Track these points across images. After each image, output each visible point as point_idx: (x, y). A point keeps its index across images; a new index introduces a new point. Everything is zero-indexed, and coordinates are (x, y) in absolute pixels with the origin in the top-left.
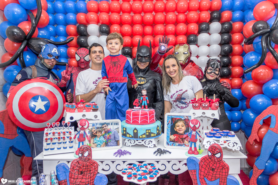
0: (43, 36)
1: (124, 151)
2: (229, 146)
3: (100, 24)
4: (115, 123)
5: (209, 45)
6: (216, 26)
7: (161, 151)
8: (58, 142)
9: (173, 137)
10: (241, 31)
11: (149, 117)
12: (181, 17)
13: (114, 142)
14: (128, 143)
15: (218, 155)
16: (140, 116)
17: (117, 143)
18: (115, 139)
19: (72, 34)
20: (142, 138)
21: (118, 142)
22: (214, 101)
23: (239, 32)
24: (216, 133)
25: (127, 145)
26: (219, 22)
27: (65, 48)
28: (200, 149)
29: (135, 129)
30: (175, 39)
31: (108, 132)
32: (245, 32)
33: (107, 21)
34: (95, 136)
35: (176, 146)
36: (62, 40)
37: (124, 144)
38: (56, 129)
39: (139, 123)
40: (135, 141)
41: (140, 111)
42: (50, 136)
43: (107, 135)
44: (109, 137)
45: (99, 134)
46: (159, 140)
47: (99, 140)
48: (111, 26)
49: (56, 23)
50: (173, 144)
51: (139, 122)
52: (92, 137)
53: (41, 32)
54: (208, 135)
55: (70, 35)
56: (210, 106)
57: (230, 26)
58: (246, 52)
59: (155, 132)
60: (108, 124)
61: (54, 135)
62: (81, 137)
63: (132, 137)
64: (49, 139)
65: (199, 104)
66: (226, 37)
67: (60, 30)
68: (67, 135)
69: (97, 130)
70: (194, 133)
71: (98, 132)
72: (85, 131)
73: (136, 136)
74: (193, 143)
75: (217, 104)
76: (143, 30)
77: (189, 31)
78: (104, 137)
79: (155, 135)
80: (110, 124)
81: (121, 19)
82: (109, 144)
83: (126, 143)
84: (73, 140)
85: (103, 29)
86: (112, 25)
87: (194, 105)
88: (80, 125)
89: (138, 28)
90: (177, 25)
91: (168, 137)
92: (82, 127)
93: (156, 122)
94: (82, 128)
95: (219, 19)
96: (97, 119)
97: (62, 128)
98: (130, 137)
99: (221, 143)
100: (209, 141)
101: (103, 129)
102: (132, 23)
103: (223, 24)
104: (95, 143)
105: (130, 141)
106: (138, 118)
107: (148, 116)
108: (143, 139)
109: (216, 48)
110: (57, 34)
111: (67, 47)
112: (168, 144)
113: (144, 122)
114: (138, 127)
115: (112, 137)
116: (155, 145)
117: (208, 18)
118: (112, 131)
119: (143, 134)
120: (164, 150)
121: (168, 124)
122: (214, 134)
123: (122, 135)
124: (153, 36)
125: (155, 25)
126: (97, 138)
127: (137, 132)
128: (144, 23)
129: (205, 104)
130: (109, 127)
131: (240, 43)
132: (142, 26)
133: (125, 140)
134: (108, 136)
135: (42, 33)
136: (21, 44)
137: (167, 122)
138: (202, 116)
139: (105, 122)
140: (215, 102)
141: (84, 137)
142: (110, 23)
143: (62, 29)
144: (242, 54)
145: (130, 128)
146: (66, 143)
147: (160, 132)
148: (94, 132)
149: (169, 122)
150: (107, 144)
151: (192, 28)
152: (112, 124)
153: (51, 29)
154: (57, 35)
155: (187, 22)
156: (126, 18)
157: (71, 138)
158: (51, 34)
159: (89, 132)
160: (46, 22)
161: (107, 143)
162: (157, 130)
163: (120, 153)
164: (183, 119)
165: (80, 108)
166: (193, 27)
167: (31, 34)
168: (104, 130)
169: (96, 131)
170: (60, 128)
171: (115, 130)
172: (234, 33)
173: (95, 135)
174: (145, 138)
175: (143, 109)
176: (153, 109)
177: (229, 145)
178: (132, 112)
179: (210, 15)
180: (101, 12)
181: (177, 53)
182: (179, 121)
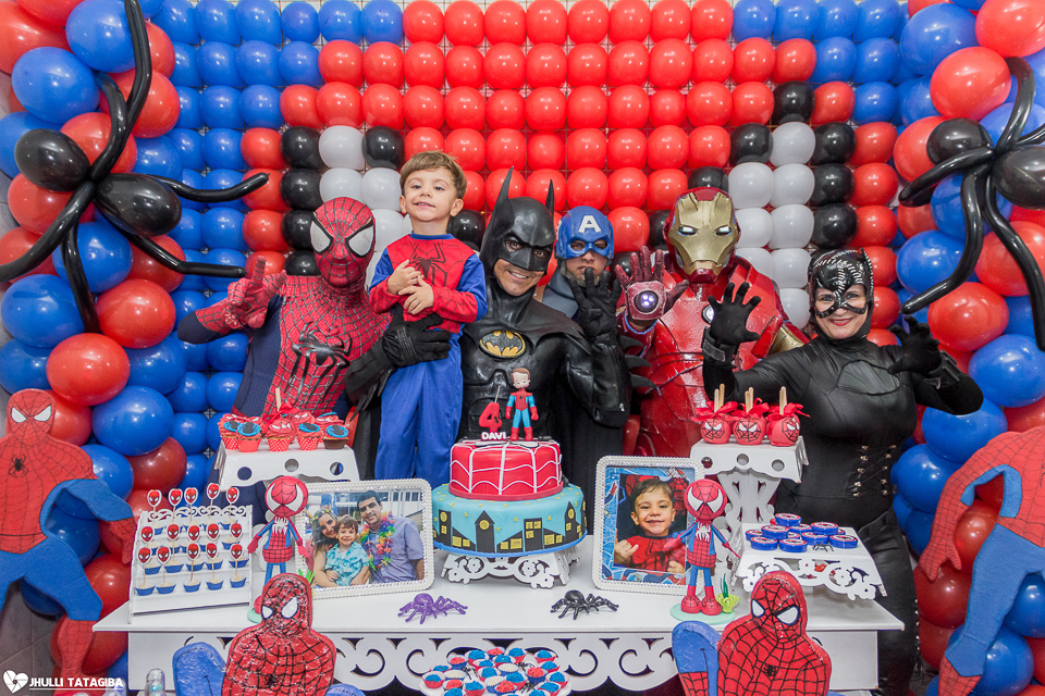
0: (155, 166)
1: (439, 601)
2: (835, 582)
3: (368, 127)
4: (408, 494)
5: (769, 208)
6: (794, 137)
7: (582, 600)
8: (190, 563)
9: (626, 549)
10: (887, 157)
11: (535, 472)
12: (668, 103)
13: (405, 566)
14: (457, 571)
15: (789, 616)
16: (502, 469)
17: (415, 569)
18: (406, 555)
19: (263, 163)
20: (510, 551)
21: (419, 565)
22: (782, 413)
23: (879, 160)
24: (787, 533)
25: (452, 578)
26: (808, 124)
27: (237, 214)
28: (725, 595)
29: (484, 516)
30: (645, 184)
31: (382, 526)
32: (903, 161)
33: (395, 116)
34: (333, 542)
35: (638, 579)
36: (225, 182)
37: (443, 575)
38: (183, 516)
39: (500, 493)
40: (482, 564)
41: (504, 450)
42: (158, 541)
43: (378, 540)
44: (384, 547)
45: (347, 534)
46: (574, 561)
47: (348, 559)
48: (407, 133)
49: (204, 120)
50: (626, 575)
51: (500, 489)
52: (319, 546)
53: (148, 153)
54: (755, 539)
55: (257, 166)
56: (768, 431)
57: (845, 138)
58: (908, 233)
59: (561, 528)
60: (381, 497)
61: (173, 537)
62: (276, 543)
63: (472, 547)
64: (154, 550)
65: (726, 425)
66: (832, 177)
67: (219, 146)
68: (225, 536)
69: (340, 519)
70: (703, 531)
71: (342, 526)
72: (290, 522)
73: (485, 541)
74: (701, 572)
75: (792, 425)
76: (528, 151)
77: (698, 156)
78: (366, 547)
79: (559, 539)
80: (391, 496)
81: (444, 108)
82: (384, 572)
83: (448, 570)
84: (245, 555)
85: (379, 144)
86: (411, 129)
87: (707, 426)
88: (273, 497)
89: (507, 142)
90: (650, 132)
91: (607, 547)
92: (283, 505)
93: (564, 489)
94: (281, 510)
95: (806, 112)
96: (340, 477)
97: (205, 509)
98: (465, 548)
99: (804, 570)
100: (760, 564)
101: (363, 514)
102: (487, 125)
103: (820, 130)
104: (331, 569)
105: (463, 562)
106: (494, 476)
107: (534, 468)
108: (515, 555)
109: (797, 217)
110: (206, 161)
111: (245, 209)
112: (607, 574)
113: (520, 492)
114: (493, 508)
115: (398, 548)
116: (557, 577)
117: (765, 108)
118: (396, 524)
119: (514, 537)
120: (591, 595)
121: (607, 499)
122: (779, 536)
123: (434, 539)
124: (564, 174)
125: (569, 133)
126: (338, 550)
127: (491, 528)
128: (528, 126)
129: (746, 423)
130: (386, 508)
131: (883, 200)
132: (523, 133)
133: (445, 559)
134: (382, 542)
135: (151, 159)
136: (68, 197)
137: (606, 491)
138: (735, 469)
140: (786, 415)
141: (287, 544)
142: (404, 124)
143: (225, 142)
144: (894, 239)
145: (464, 511)
146: (218, 566)
147: (579, 527)
148: (329, 527)
149: (613, 491)
150: (375, 574)
151: (707, 143)
152: (396, 498)
153: (186, 143)
154: (207, 165)
155: (689, 121)
156: (463, 103)
157: (237, 549)
158: (184, 163)
159: (307, 528)
160: (166, 115)
161: (378, 568)
162: (567, 520)
163: (426, 607)
165: (277, 434)
166: (711, 140)
167: (110, 160)
168: (367, 517)
169: (334, 524)
170: (198, 510)
171: (409, 521)
172: (861, 162)
173: (332, 536)
174: (521, 550)
175: (517, 440)
177: (835, 577)
178: (474, 451)
179: (772, 99)
180: (372, 82)
181: (690, 230)
182: (651, 489)
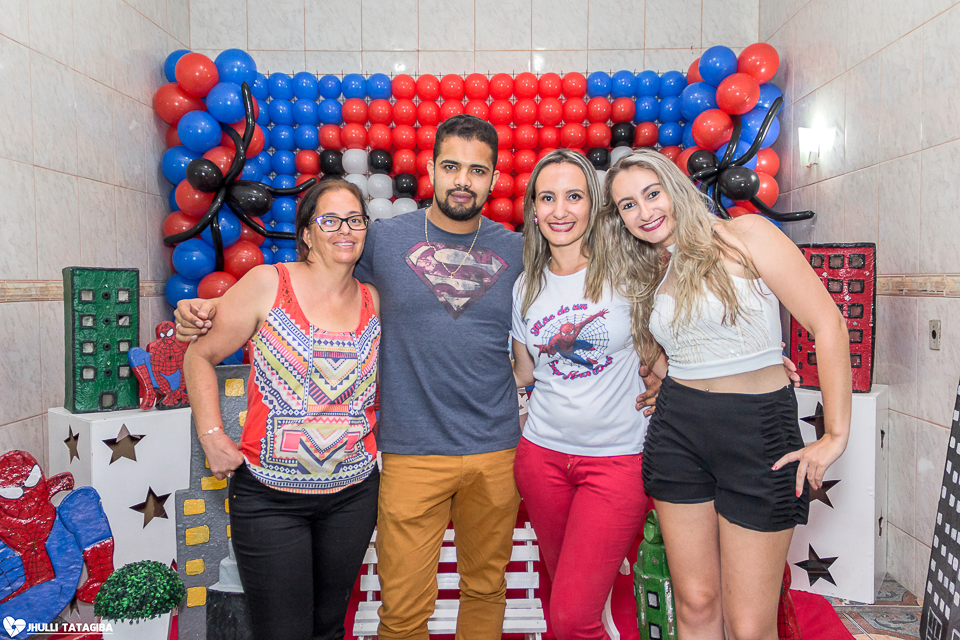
3: (371, 149)
12: (549, 135)
19: (308, 171)
33: (387, 143)
36: (286, 184)
48: (394, 153)
55: (304, 172)
67: (282, 161)
81: (417, 137)
85: (378, 160)
86: (397, 150)
95: (630, 140)
110: (273, 169)
117: (606, 138)
136: (213, 194)
142: (392, 148)
143: (285, 158)
153: (262, 158)
154: (274, 172)
156: (427, 135)
160: (257, 146)
179: (609, 134)
180: (374, 122)
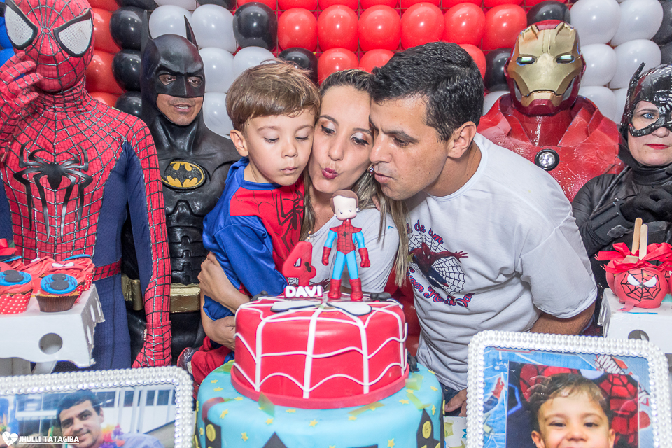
4: (151, 395)
11: (366, 358)
16: (310, 354)
29: (275, 443)
30: (482, 20)
39: (306, 396)
41: (314, 320)
51: (307, 389)
60: (100, 401)
80: (120, 398)
87: (631, 280)
93: (412, 379)
101: (67, 431)
106: (296, 366)
107: (364, 351)
113: (340, 393)
121: (489, 404)
124: (398, 10)
130: (112, 419)
137: (486, 389)
139: (86, 386)
149: (497, 393)
152: (129, 400)
162: (421, 442)
164: (588, 374)
171: (150, 440)
176: (397, 303)
178: (265, 321)
181: (529, 59)
182: (565, 392)
